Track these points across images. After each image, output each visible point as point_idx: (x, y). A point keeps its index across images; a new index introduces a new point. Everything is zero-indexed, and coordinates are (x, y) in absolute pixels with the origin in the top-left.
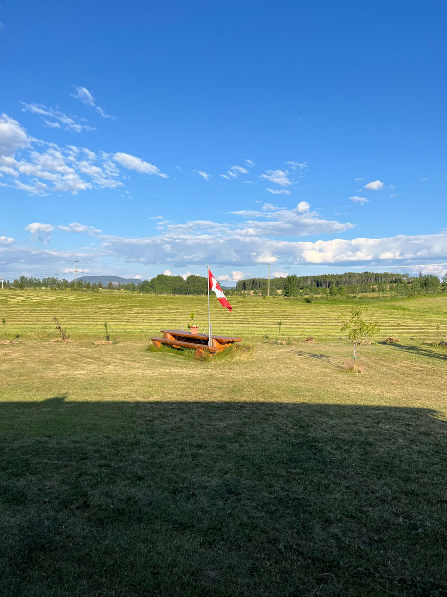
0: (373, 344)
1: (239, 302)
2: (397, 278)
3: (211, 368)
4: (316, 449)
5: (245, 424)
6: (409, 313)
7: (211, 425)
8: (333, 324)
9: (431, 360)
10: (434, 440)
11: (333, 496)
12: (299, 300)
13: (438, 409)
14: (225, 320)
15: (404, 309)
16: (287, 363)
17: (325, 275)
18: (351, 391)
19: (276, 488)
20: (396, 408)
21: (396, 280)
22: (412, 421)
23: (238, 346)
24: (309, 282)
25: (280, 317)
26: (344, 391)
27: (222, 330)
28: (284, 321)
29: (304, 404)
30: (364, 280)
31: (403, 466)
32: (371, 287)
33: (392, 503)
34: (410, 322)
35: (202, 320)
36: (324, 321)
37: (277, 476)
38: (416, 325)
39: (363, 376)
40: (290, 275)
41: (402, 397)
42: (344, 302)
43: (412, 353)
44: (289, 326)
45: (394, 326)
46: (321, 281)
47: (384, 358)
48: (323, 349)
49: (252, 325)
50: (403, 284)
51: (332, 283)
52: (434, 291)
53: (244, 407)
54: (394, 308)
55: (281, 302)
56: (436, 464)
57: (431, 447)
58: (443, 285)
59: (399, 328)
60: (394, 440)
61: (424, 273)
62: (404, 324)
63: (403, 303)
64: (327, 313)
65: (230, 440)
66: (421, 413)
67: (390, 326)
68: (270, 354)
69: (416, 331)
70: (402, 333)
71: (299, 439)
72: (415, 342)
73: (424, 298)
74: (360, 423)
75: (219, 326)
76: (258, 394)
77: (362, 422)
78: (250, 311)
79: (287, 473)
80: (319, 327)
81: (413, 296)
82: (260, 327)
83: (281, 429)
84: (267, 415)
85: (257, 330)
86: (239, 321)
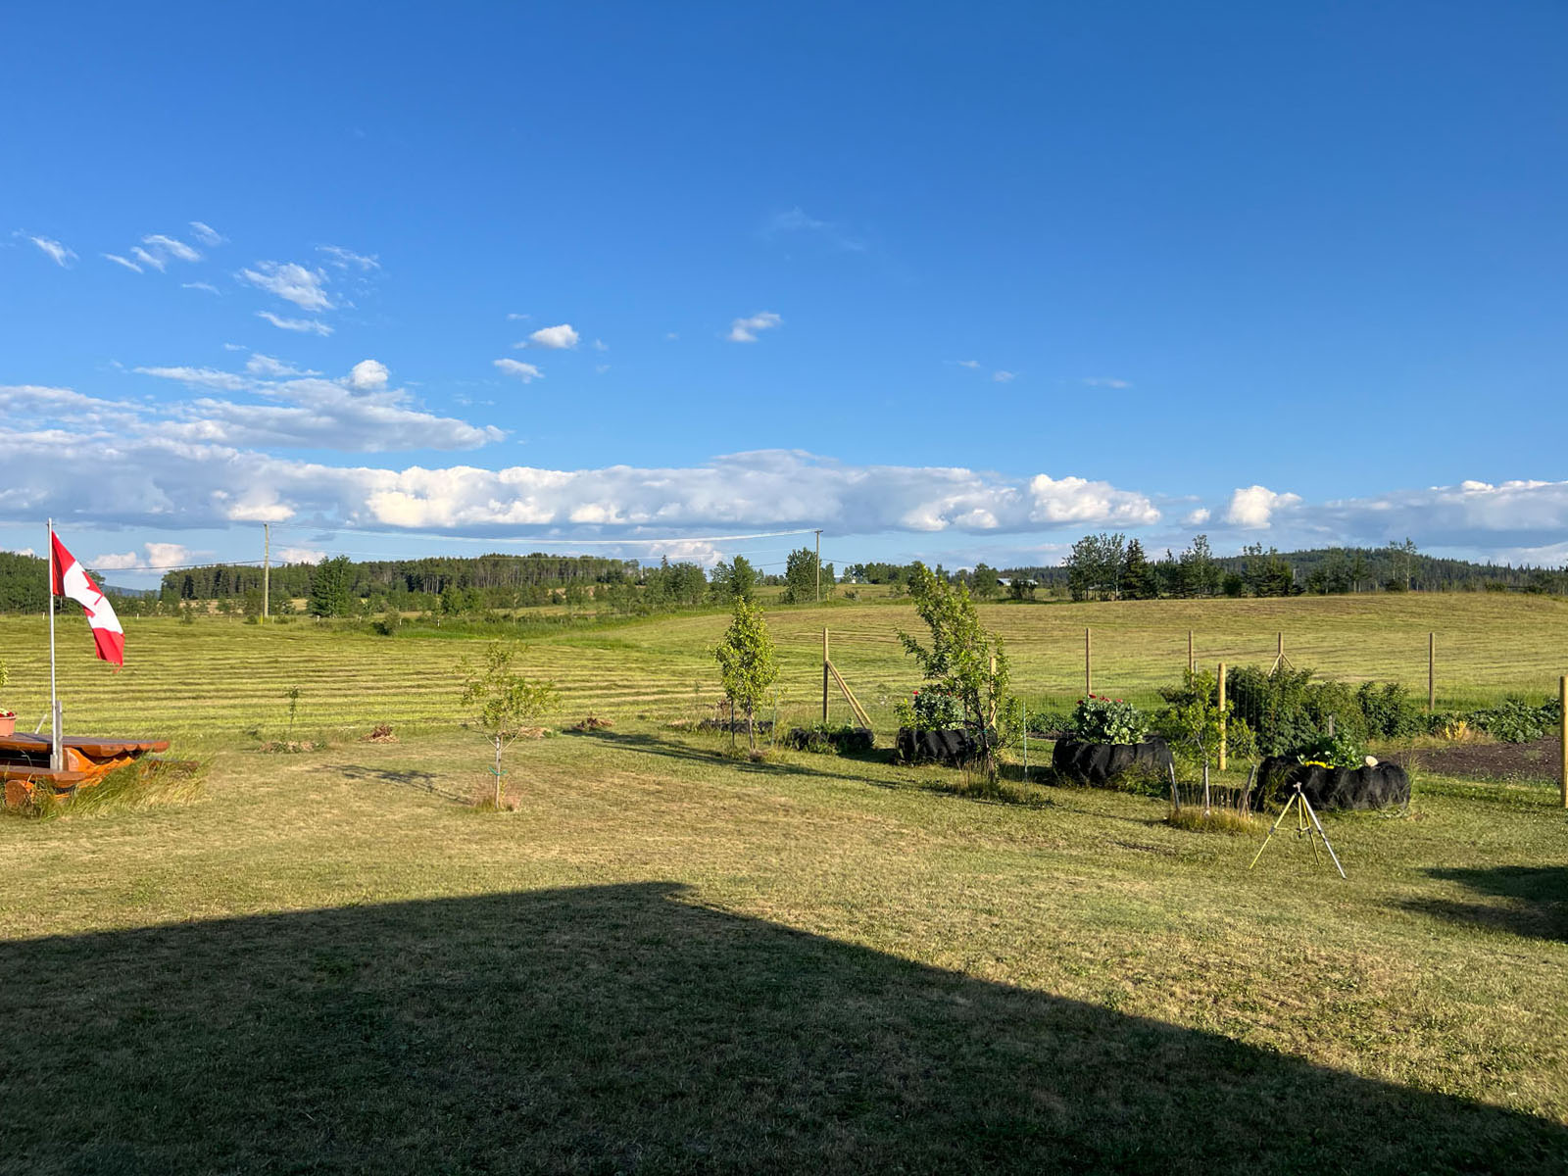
0: (547, 735)
1: (167, 635)
2: (612, 569)
3: (60, 834)
4: (372, 1024)
5: (158, 988)
6: (638, 654)
7: (44, 1007)
8: (448, 689)
9: (681, 765)
10: (671, 953)
11: (406, 1141)
12: (356, 627)
13: (686, 879)
14: (119, 688)
15: (626, 646)
16: (312, 801)
17: (431, 560)
18: (485, 859)
19: (244, 1153)
20: (592, 889)
21: (610, 576)
22: (625, 917)
23: (154, 765)
24: (387, 578)
25: (296, 677)
26: (464, 862)
27: (106, 720)
28: (309, 685)
29: (351, 908)
30: (532, 574)
31: (595, 1028)
32: (550, 592)
33: (558, 1125)
34: (638, 677)
35: (36, 693)
36: (425, 682)
37: (250, 1119)
38: (652, 683)
39: (518, 818)
40: (331, 560)
41: (611, 861)
42: (480, 632)
43: (639, 750)
44: (322, 700)
45: (601, 688)
46: (418, 577)
47: (573, 770)
48: (416, 756)
49: (209, 702)
50: (625, 586)
51: (449, 582)
52: (694, 602)
53: (161, 939)
54: (607, 645)
55: (304, 634)
56: (666, 1010)
57: (661, 970)
58: (713, 589)
59: (613, 692)
60: (578, 969)
61: (674, 558)
62: (626, 683)
63: (625, 631)
64: (433, 660)
65: (106, 1042)
66: (648, 893)
67: (591, 689)
68: (262, 780)
69: (652, 698)
70: (619, 705)
71: (324, 1004)
72: (649, 724)
73: (673, 618)
74: (498, 939)
75: (96, 710)
76: (211, 898)
77: (504, 935)
78: (203, 660)
79: (281, 1104)
80: (411, 699)
81: (648, 614)
82: (234, 707)
83: (273, 986)
84: (234, 953)
85: (227, 714)
86: (165, 691)
